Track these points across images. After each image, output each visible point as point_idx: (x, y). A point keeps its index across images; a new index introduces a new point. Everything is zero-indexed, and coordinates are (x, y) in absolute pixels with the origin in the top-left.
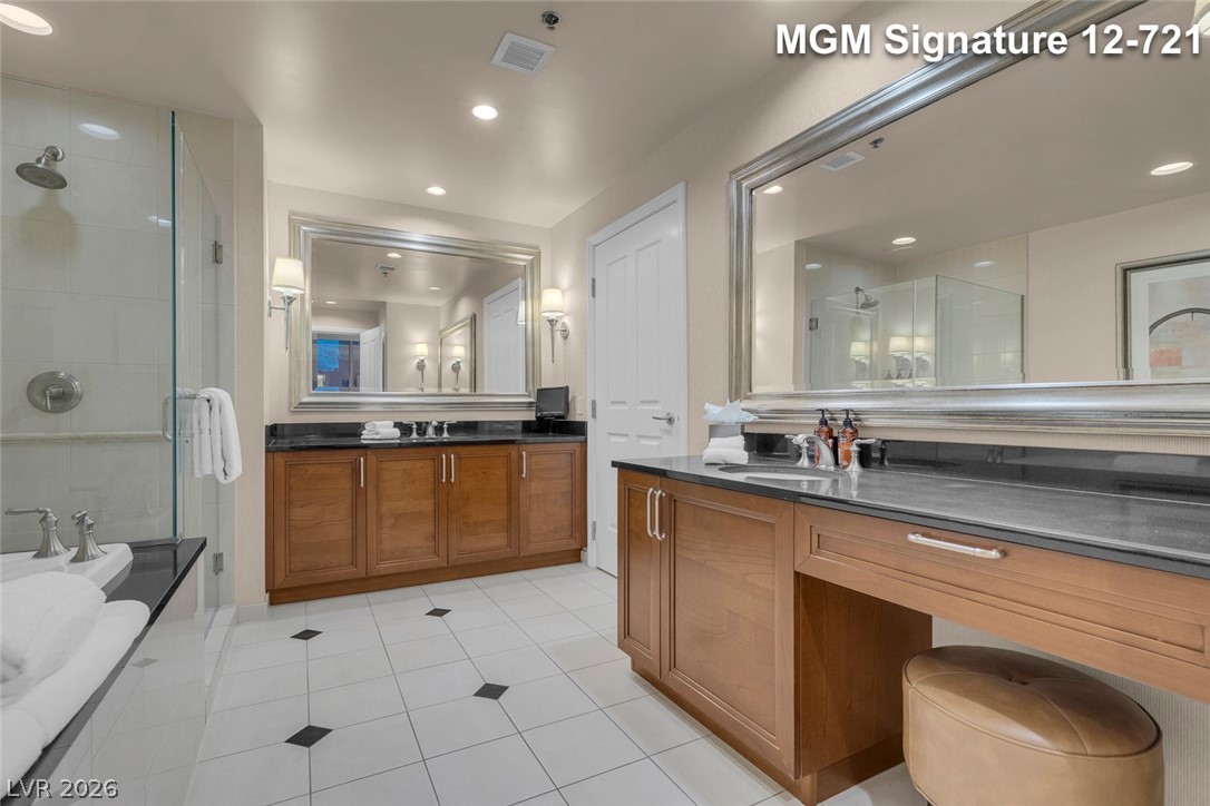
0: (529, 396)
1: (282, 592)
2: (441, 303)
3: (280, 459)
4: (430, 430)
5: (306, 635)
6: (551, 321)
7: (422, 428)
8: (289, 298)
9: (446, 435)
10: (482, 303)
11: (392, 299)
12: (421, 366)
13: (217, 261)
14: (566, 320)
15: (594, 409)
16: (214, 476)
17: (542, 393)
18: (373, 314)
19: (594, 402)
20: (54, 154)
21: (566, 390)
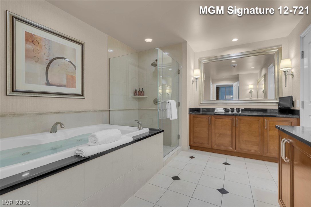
0: (276, 100)
1: (193, 146)
2: (258, 71)
3: (192, 116)
4: (235, 111)
5: (192, 157)
6: (285, 72)
7: (232, 110)
8: (197, 79)
9: (240, 112)
10: (267, 69)
11: (241, 73)
12: (251, 92)
13: (179, 73)
14: (293, 70)
15: (303, 105)
16: (169, 118)
17: (281, 99)
18: (237, 78)
19: (303, 102)
20: (156, 60)
21: (291, 97)
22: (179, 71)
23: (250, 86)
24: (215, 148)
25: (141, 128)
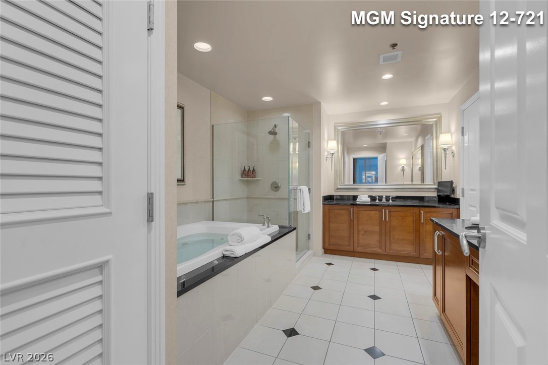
0: (435, 185)
1: (328, 250)
2: (413, 140)
3: (327, 207)
4: (384, 200)
5: (330, 264)
6: (444, 149)
7: (380, 198)
8: (332, 153)
9: (391, 201)
10: (425, 139)
11: (389, 141)
12: (403, 170)
13: (309, 147)
14: (454, 148)
15: (463, 192)
16: (301, 211)
17: (440, 184)
18: (383, 148)
19: (463, 189)
20: (275, 126)
21: (452, 182)
22: (309, 143)
23: (402, 160)
24: (359, 251)
25: (270, 225)
